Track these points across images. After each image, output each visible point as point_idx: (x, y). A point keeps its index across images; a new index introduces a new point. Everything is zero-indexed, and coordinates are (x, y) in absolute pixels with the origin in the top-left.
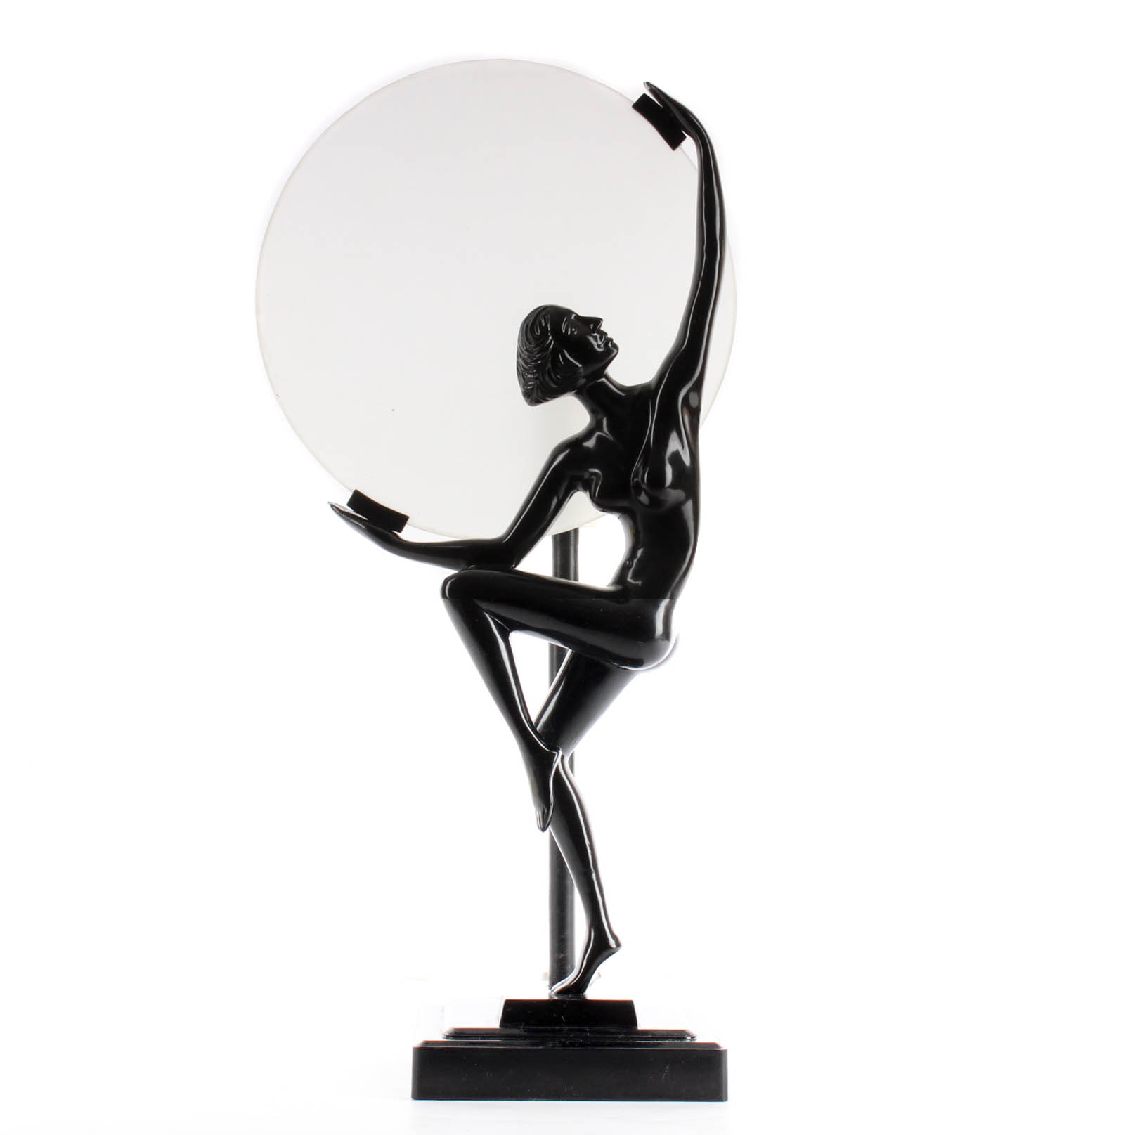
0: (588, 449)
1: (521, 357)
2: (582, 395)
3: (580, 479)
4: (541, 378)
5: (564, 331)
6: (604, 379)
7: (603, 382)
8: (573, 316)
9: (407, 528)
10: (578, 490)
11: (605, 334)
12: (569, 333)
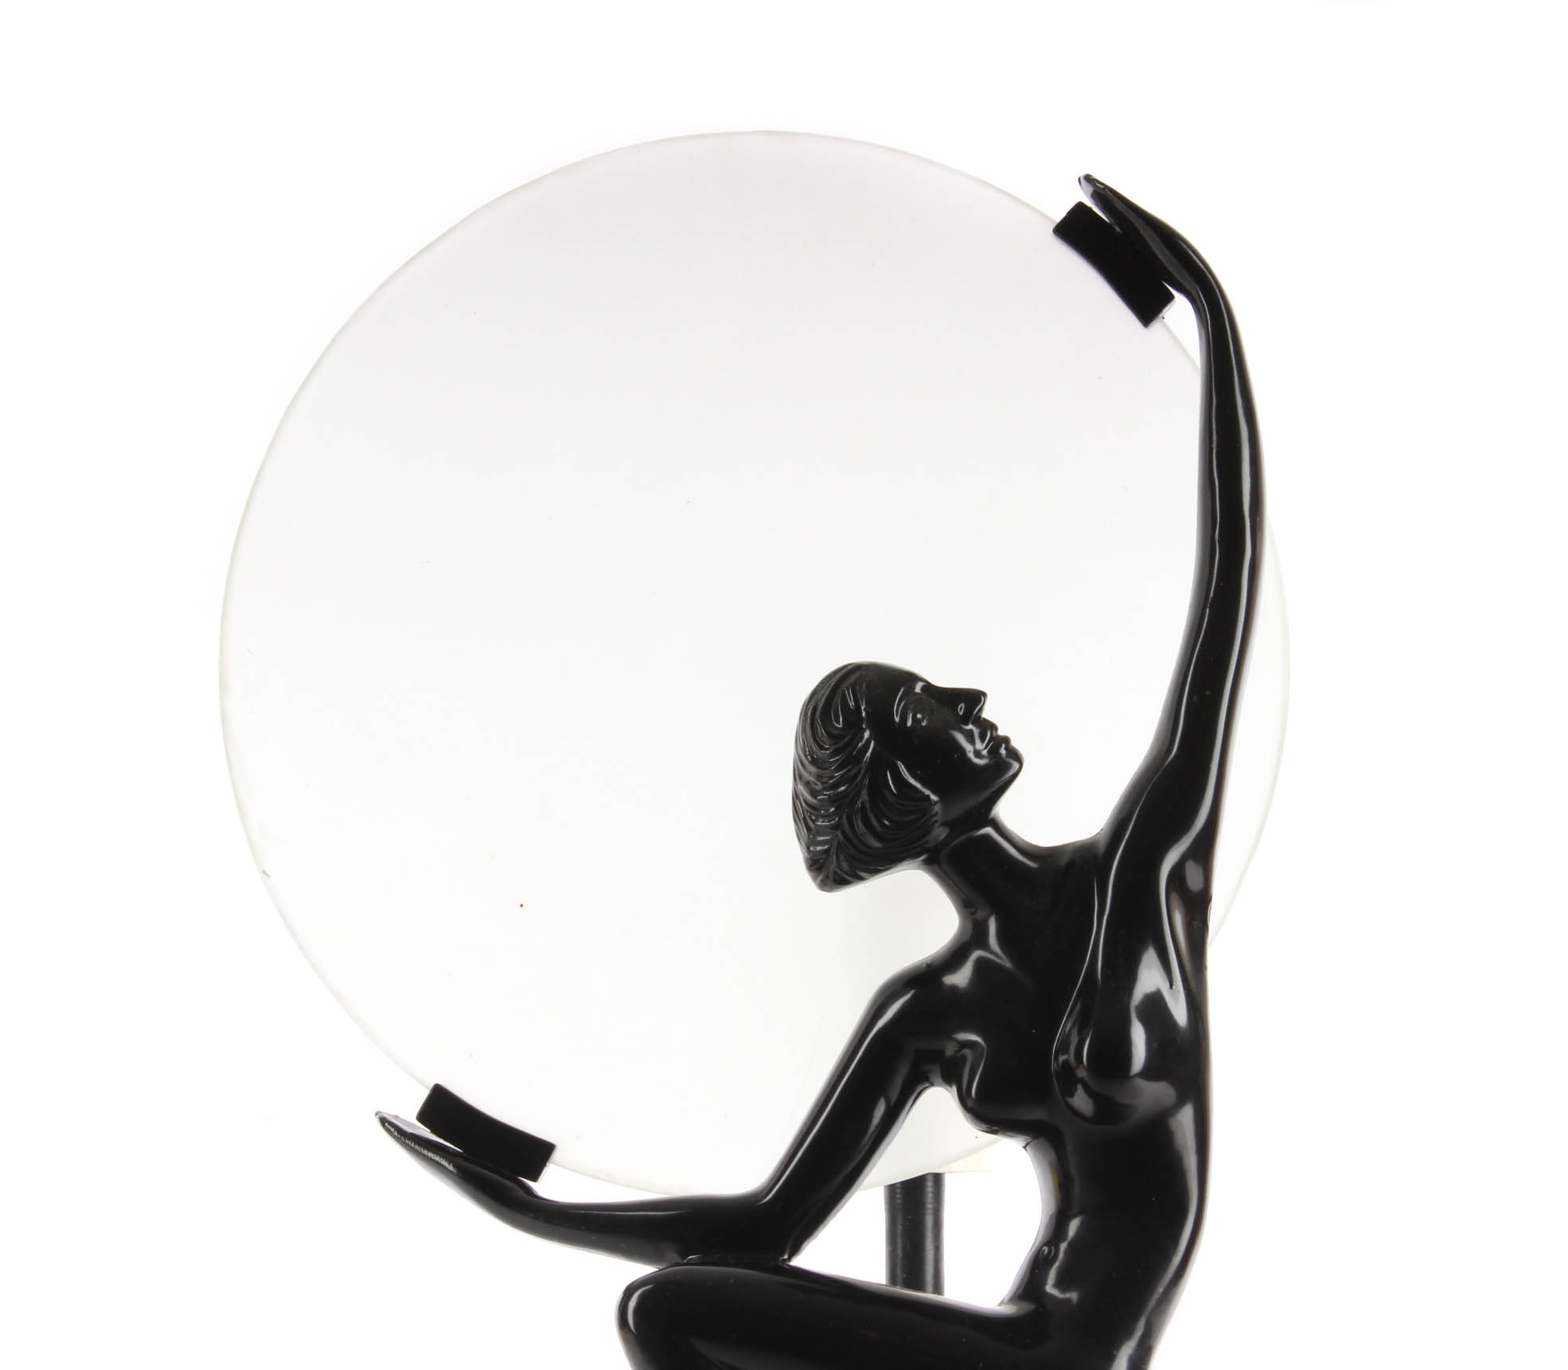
0: (954, 989)
1: (800, 777)
2: (939, 864)
3: (937, 1056)
4: (846, 827)
5: (897, 719)
6: (989, 830)
7: (987, 837)
8: (918, 688)
9: (550, 1172)
10: (932, 1085)
11: (993, 727)
12: (909, 723)
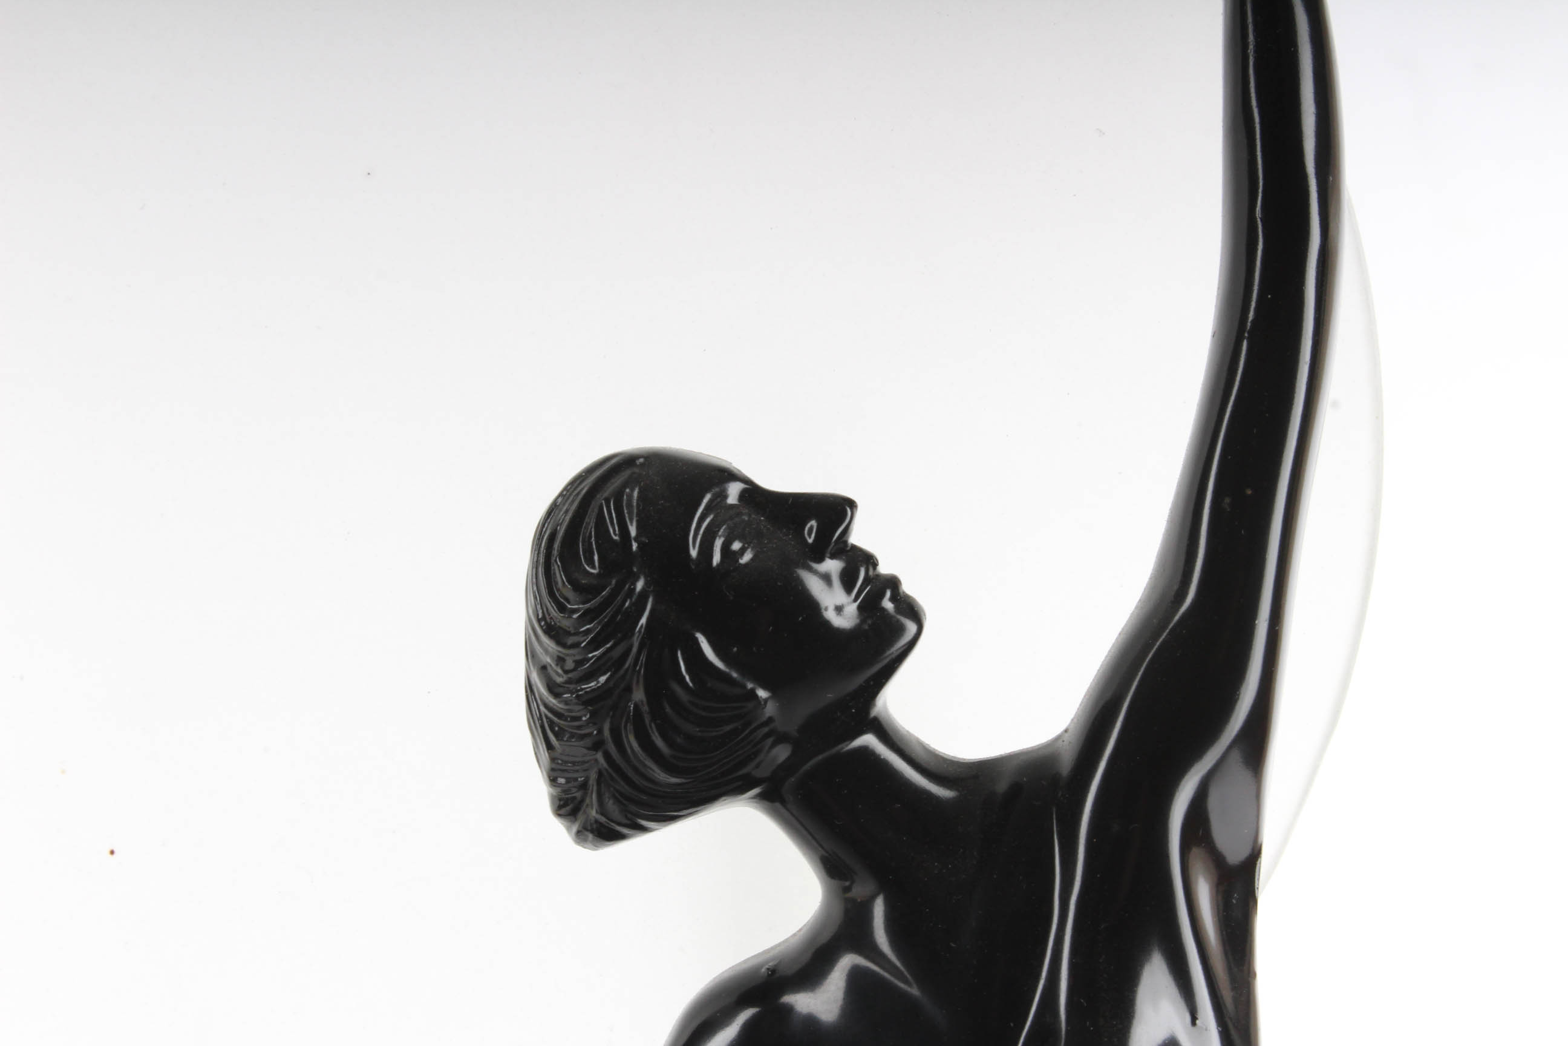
2: (783, 802)
5: (694, 553)
7: (866, 752)
8: (734, 491)
11: (869, 560)
12: (717, 559)
